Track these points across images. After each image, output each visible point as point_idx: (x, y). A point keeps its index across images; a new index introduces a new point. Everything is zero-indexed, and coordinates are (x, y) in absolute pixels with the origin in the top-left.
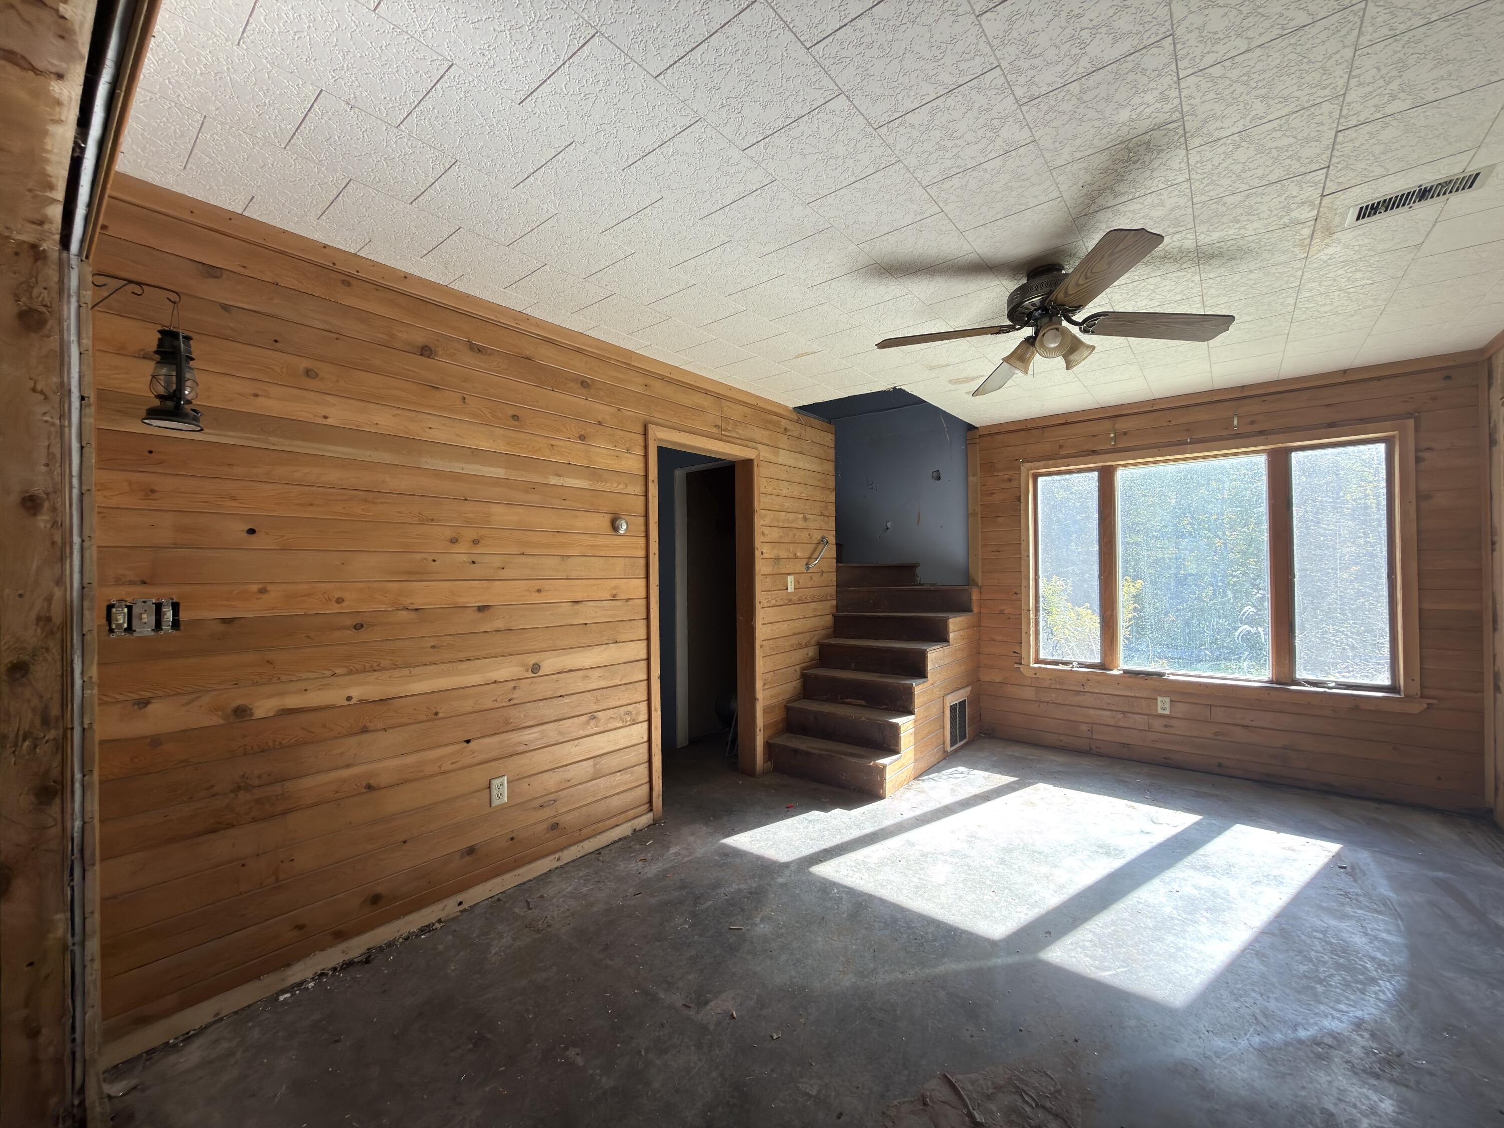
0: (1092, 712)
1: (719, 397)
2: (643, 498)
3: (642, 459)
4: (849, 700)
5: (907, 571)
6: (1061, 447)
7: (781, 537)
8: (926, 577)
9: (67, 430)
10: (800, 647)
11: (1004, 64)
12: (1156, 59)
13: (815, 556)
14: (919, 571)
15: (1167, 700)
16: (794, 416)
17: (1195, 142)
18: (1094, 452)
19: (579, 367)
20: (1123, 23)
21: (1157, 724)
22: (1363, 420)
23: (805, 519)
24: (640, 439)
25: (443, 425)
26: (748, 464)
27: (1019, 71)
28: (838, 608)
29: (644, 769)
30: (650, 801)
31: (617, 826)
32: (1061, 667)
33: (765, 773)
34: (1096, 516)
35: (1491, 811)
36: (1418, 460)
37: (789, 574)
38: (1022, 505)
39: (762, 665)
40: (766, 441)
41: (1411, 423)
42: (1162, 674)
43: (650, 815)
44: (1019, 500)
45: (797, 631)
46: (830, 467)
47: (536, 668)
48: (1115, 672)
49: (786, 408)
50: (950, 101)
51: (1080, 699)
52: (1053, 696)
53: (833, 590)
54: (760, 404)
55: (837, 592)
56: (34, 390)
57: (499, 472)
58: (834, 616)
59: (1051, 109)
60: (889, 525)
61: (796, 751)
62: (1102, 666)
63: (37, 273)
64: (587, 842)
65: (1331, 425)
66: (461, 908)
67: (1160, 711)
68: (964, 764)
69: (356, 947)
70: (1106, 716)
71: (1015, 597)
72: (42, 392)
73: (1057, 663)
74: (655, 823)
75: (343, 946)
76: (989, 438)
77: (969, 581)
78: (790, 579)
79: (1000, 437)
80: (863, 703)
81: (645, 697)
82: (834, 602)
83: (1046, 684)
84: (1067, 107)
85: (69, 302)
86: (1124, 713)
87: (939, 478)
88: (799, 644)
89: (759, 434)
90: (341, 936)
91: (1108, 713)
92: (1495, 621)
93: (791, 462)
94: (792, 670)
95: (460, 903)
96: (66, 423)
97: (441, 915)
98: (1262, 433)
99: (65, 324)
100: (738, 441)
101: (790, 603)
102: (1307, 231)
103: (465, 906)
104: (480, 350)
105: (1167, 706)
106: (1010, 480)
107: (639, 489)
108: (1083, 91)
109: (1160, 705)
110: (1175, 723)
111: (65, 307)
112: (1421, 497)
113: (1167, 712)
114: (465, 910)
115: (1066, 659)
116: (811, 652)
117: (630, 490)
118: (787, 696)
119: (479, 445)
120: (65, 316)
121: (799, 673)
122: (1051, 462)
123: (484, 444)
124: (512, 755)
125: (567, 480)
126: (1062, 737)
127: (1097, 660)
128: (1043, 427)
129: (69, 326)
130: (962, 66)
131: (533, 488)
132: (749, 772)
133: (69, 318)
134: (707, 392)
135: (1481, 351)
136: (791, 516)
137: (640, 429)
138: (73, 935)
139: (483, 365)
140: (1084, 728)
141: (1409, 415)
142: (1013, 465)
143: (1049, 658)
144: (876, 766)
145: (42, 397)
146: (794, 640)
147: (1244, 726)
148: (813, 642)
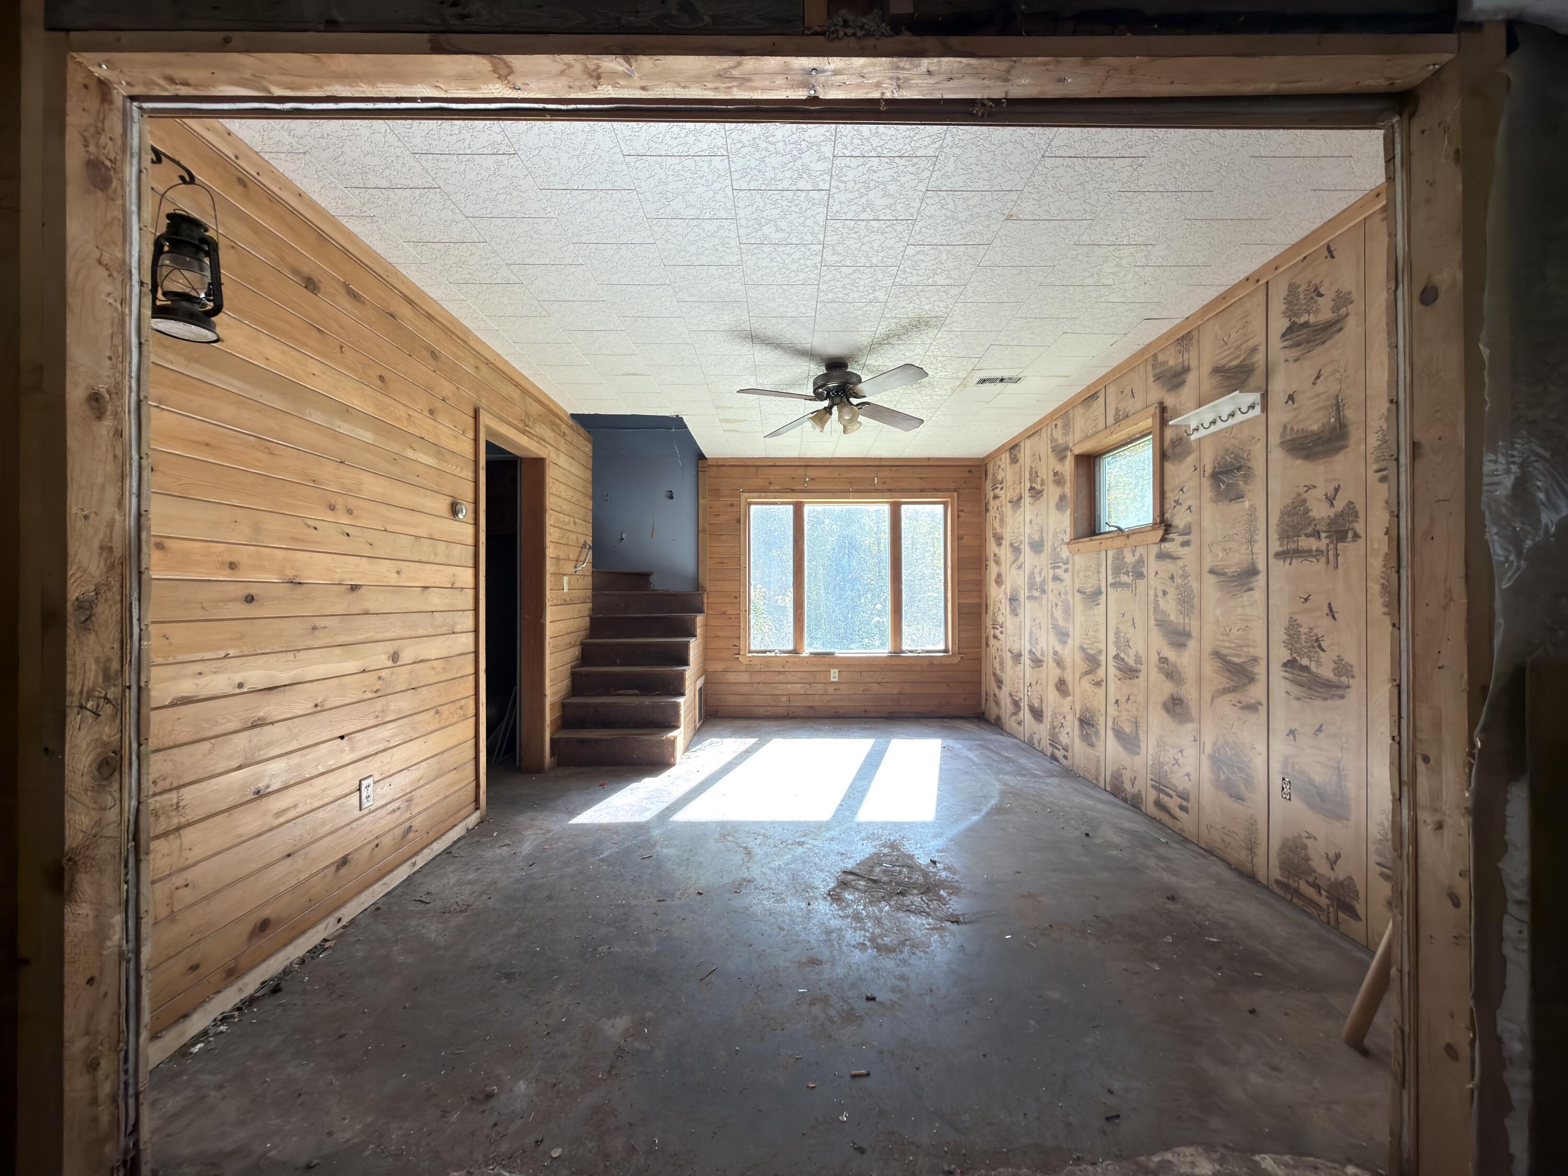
0: (789, 686)
1: (525, 392)
2: (472, 484)
3: (472, 442)
4: (622, 692)
5: (643, 577)
6: (770, 483)
7: (560, 538)
8: (658, 584)
9: (128, 318)
10: (571, 646)
11: (902, 267)
12: (953, 291)
13: (582, 559)
14: (653, 579)
15: (837, 670)
16: (571, 422)
17: (944, 329)
18: (793, 491)
19: (430, 336)
20: (954, 274)
21: (831, 689)
22: (937, 490)
23: (575, 523)
24: (471, 421)
25: (324, 373)
26: (539, 463)
27: (904, 272)
28: (593, 610)
29: (471, 767)
30: (477, 800)
31: (455, 826)
32: (768, 654)
33: (552, 768)
34: (791, 539)
35: (984, 713)
36: (959, 516)
37: (565, 575)
38: (742, 526)
39: (550, 661)
40: (552, 442)
41: (956, 494)
42: (832, 654)
43: (478, 813)
44: (739, 522)
45: (569, 631)
46: (589, 475)
47: (395, 657)
48: (804, 655)
49: (565, 412)
50: (867, 270)
51: (781, 678)
52: (763, 678)
53: (589, 593)
54: (552, 406)
55: (593, 595)
56: (100, 262)
57: (367, 436)
58: (591, 619)
59: (904, 292)
60: (624, 536)
61: (583, 741)
62: (795, 651)
63: (104, 118)
64: (435, 844)
65: (922, 491)
66: (341, 924)
67: (832, 680)
68: (716, 737)
69: (250, 984)
70: (799, 688)
71: (735, 601)
72: (107, 267)
73: (765, 652)
74: (481, 822)
75: (239, 984)
76: (715, 468)
77: (698, 587)
78: (566, 579)
79: (723, 468)
80: (637, 692)
81: (472, 692)
82: (590, 605)
83: (758, 668)
84: (910, 294)
85: (131, 163)
86: (810, 684)
87: (671, 497)
88: (570, 643)
89: (548, 434)
90: (233, 974)
91: (799, 686)
92: (987, 608)
93: (566, 466)
94: (565, 668)
95: (339, 920)
96: (127, 311)
97: (324, 935)
98: (889, 490)
99: (128, 188)
100: (535, 438)
101: (565, 603)
102: (958, 383)
103: (343, 923)
104: (355, 296)
105: (837, 675)
106: (732, 505)
107: (469, 475)
108: (921, 291)
109: (832, 675)
110: (840, 686)
111: (128, 168)
112: (960, 538)
113: (836, 680)
114: (344, 927)
115: (771, 648)
116: (576, 651)
117: (464, 474)
118: (563, 693)
119: (353, 403)
120: (128, 179)
121: (568, 673)
122: (763, 494)
123: (357, 404)
124: (376, 753)
125: (421, 455)
126: (769, 709)
127: (791, 647)
128: (758, 466)
129: (130, 192)
130: (885, 259)
131: (395, 459)
132: (539, 769)
133: (131, 180)
134: (517, 385)
135: (983, 459)
136: (567, 519)
137: (471, 413)
138: (127, 942)
139: (357, 313)
140: (784, 699)
141: (955, 490)
142: (736, 493)
143: (758, 648)
144: (667, 739)
145: (107, 273)
146: (568, 639)
147: (879, 683)
148: (578, 643)
